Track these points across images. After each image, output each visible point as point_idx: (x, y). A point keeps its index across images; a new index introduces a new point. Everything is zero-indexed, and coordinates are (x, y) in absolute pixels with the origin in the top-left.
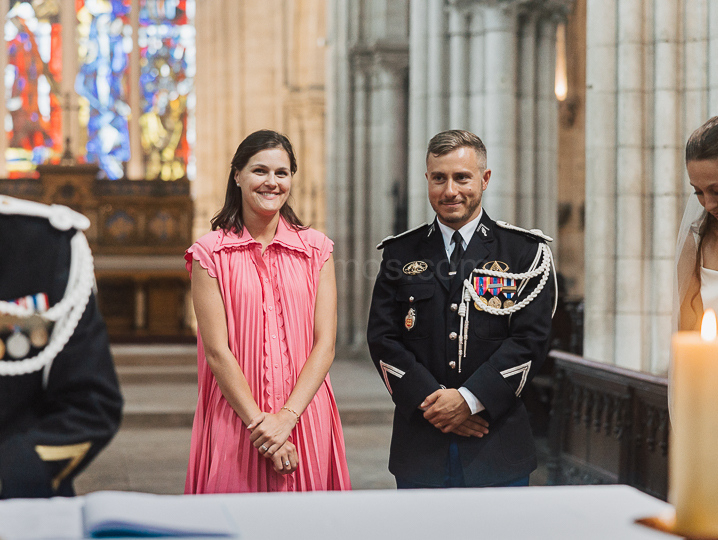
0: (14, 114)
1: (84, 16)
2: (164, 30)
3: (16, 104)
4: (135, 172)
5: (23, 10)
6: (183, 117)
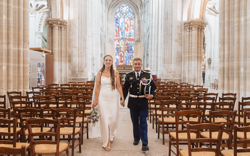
1: (126, 52)
2: (132, 54)
3: (120, 59)
4: (129, 65)
5: (121, 52)
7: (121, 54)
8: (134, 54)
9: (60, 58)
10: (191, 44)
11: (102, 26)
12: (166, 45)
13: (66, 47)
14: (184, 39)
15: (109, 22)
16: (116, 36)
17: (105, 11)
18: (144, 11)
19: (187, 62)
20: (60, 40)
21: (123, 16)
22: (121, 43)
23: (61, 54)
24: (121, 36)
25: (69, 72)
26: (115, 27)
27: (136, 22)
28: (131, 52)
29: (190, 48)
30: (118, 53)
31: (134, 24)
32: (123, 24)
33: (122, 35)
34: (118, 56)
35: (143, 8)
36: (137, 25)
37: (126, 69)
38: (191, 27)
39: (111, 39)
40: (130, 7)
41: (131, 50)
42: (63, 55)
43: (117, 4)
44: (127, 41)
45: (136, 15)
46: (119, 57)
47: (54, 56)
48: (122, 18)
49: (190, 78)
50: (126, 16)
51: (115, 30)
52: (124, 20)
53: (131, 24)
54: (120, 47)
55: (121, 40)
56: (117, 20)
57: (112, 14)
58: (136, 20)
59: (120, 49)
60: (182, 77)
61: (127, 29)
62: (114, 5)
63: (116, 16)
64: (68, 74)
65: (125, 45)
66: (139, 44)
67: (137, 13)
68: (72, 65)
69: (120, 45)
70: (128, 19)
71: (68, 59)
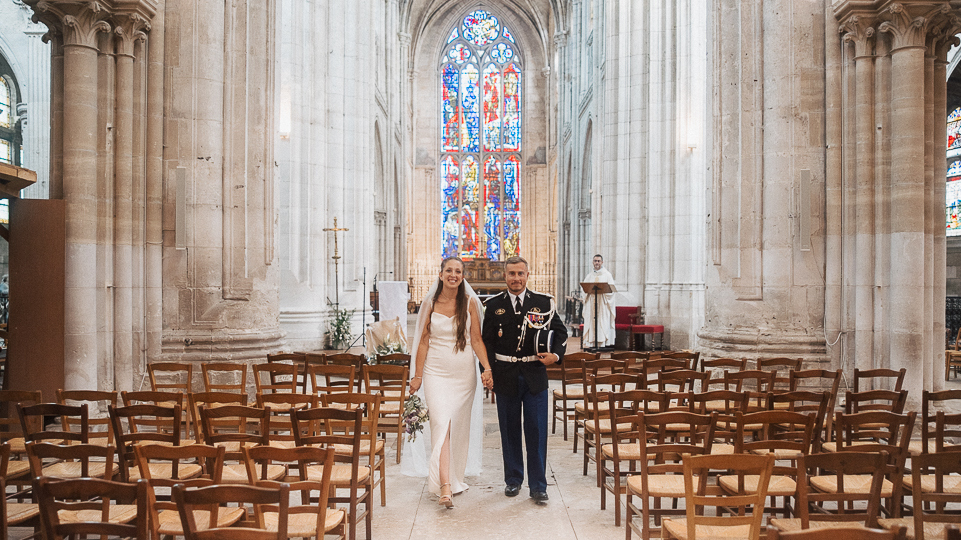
0: (464, 240)
1: (486, 208)
2: (511, 212)
3: (464, 236)
5: (467, 207)
6: (518, 240)
7: (467, 214)
8: (523, 216)
9: (109, 222)
10: (888, 130)
11: (384, 95)
12: (726, 143)
13: (148, 153)
14: (840, 105)
15: (415, 81)
16: (447, 141)
17: (399, 36)
18: (565, 32)
19: (863, 238)
20: (110, 112)
21: (474, 59)
22: (468, 169)
23: (116, 198)
24: (466, 142)
25: (164, 302)
26: (443, 102)
27: (530, 83)
28: (509, 205)
29: (879, 155)
30: (456, 209)
31: (520, 89)
32: (476, 92)
33: (471, 134)
34: (455, 222)
35: (558, 22)
36: (532, 96)
37: (488, 276)
38: (884, 27)
39: (423, 154)
40: (502, 23)
41: (510, 198)
42: (126, 200)
43: (449, 11)
44: (492, 160)
45: (528, 53)
46: (457, 225)
47: (72, 206)
48: (470, 68)
49: (878, 336)
50: (488, 59)
51: (442, 114)
52: (477, 76)
53: (509, 91)
54: (462, 183)
55: (465, 155)
56: (448, 73)
57: (427, 50)
58: (530, 75)
59: (463, 194)
60: (830, 327)
61: (492, 112)
62: (438, 15)
63: (445, 60)
64: (158, 314)
65: (483, 175)
66: (540, 171)
67: (531, 45)
68: (183, 262)
69: (463, 175)
70: (496, 70)
71: (156, 226)
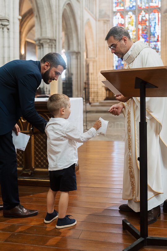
16: (117, 4)
22: (130, 20)
24: (128, 4)
28: (153, 39)
39: (103, 13)
41: (154, 35)
44: (143, 13)
55: (127, 12)
65: (138, 22)
69: (127, 24)
